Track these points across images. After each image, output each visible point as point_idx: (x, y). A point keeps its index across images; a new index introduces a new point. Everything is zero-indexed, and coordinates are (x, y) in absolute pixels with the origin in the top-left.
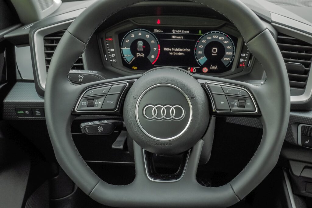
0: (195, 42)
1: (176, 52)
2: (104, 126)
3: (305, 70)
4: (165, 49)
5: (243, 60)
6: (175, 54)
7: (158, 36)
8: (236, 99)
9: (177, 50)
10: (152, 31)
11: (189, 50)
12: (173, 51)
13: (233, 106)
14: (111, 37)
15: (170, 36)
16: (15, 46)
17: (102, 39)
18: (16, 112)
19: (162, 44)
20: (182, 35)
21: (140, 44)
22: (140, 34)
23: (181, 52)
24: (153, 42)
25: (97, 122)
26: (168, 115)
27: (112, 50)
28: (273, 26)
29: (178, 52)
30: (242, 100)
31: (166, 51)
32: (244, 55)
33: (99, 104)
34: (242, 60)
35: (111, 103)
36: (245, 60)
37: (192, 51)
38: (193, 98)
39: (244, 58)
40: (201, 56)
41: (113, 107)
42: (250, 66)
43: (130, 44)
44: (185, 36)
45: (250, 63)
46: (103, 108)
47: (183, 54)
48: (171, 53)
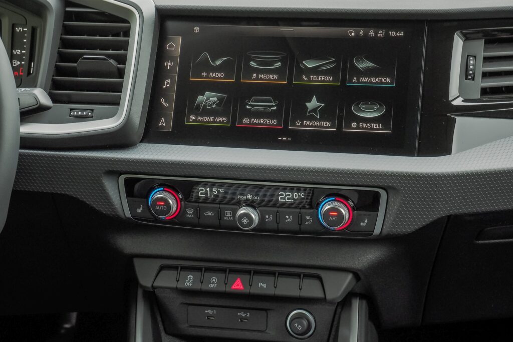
3: (119, 69)
5: (19, 63)
32: (19, 52)
34: (16, 63)
36: (23, 63)
39: (19, 57)
42: (34, 74)
45: (33, 68)
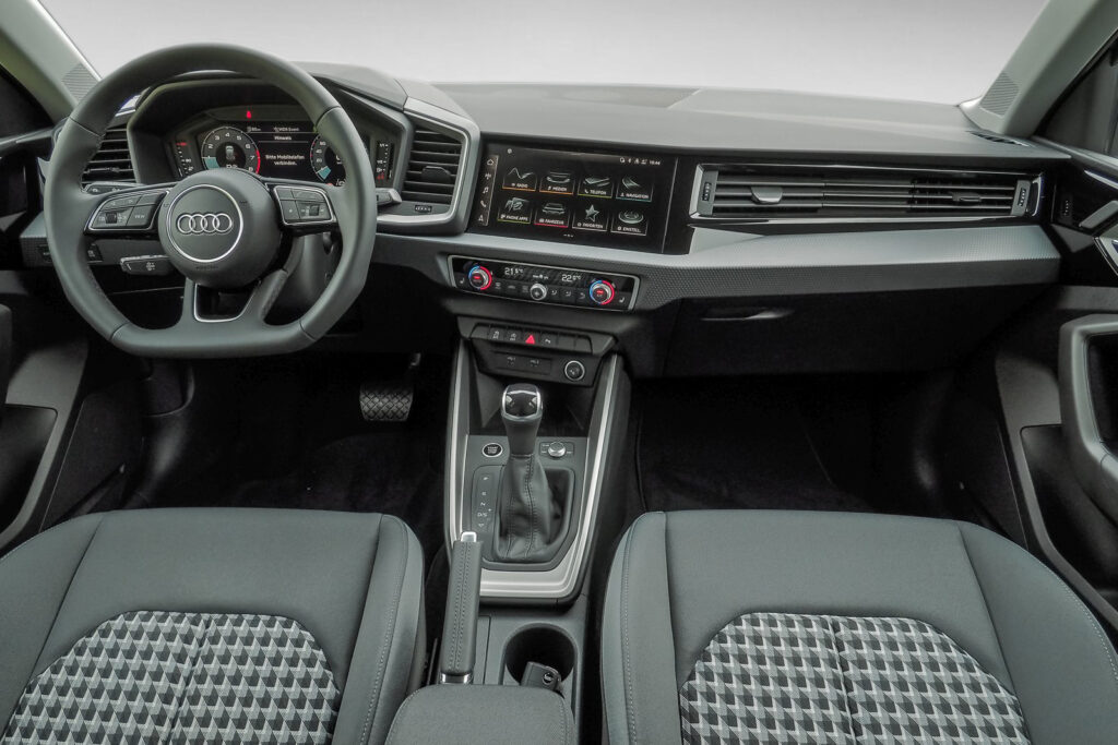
0: (309, 146)
1: (283, 160)
2: (155, 262)
3: (451, 177)
4: (268, 157)
5: (381, 170)
6: (282, 163)
7: (254, 136)
8: (307, 205)
9: (284, 157)
10: (245, 130)
11: (302, 157)
12: (279, 160)
13: (304, 214)
14: (184, 141)
15: (271, 137)
16: (39, 159)
17: (171, 144)
18: (42, 254)
19: (263, 150)
20: (290, 135)
21: (230, 150)
22: (228, 135)
23: (292, 160)
24: (248, 146)
25: (147, 257)
26: (209, 228)
27: (187, 160)
28: (407, 116)
29: (287, 160)
30: (315, 205)
31: (269, 160)
32: (381, 162)
33: (122, 219)
34: (379, 170)
35: (140, 218)
36: (383, 170)
37: (307, 159)
38: (244, 203)
39: (381, 166)
40: (321, 165)
41: (143, 223)
42: (391, 178)
43: (215, 151)
44: (294, 136)
45: (391, 174)
46: (129, 224)
47: (294, 163)
48: (277, 163)
